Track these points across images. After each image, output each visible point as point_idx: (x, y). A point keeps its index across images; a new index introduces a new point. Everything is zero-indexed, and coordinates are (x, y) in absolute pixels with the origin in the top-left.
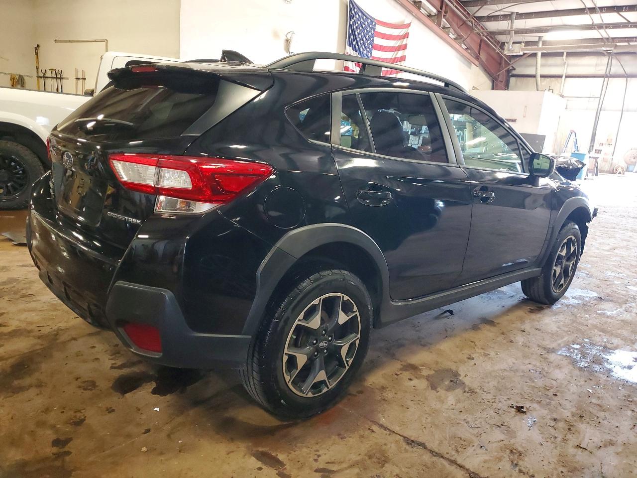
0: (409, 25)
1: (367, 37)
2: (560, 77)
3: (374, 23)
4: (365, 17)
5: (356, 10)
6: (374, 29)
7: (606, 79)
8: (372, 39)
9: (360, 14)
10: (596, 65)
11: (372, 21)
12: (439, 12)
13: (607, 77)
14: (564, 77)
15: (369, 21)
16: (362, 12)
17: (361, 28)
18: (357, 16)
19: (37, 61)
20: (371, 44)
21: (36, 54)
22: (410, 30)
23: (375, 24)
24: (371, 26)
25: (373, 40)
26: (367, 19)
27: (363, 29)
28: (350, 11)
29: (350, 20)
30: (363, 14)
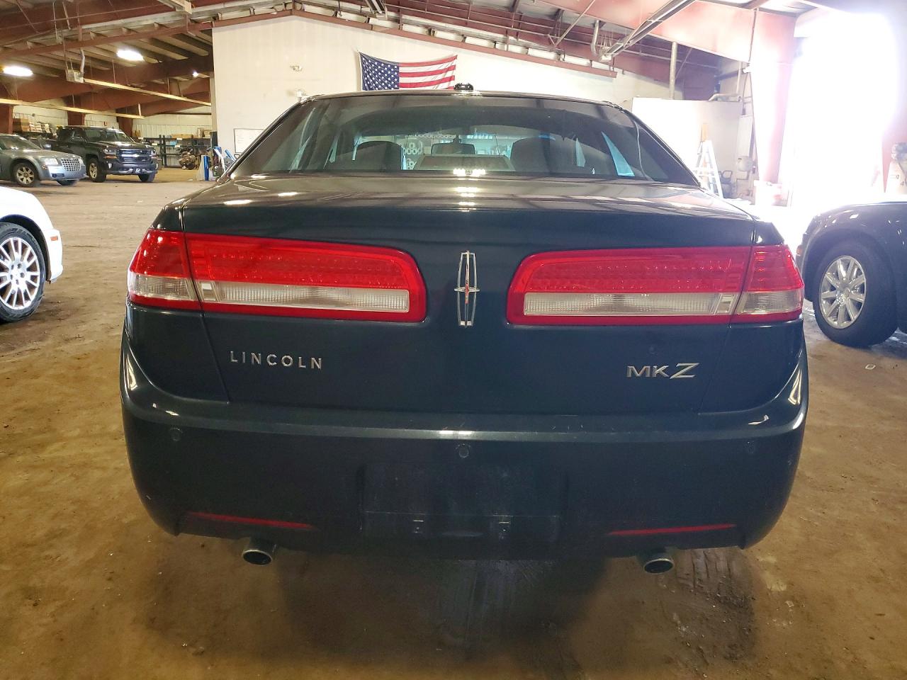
1: (389, 79)
3: (395, 67)
4: (383, 65)
5: (369, 61)
6: (398, 72)
8: (396, 80)
9: (376, 63)
11: (392, 66)
15: (389, 66)
16: (377, 61)
17: (380, 74)
18: (373, 66)
20: (397, 83)
22: (455, 62)
23: (398, 67)
24: (392, 70)
25: (398, 80)
26: (386, 65)
27: (383, 74)
28: (363, 63)
29: (364, 69)
30: (380, 62)
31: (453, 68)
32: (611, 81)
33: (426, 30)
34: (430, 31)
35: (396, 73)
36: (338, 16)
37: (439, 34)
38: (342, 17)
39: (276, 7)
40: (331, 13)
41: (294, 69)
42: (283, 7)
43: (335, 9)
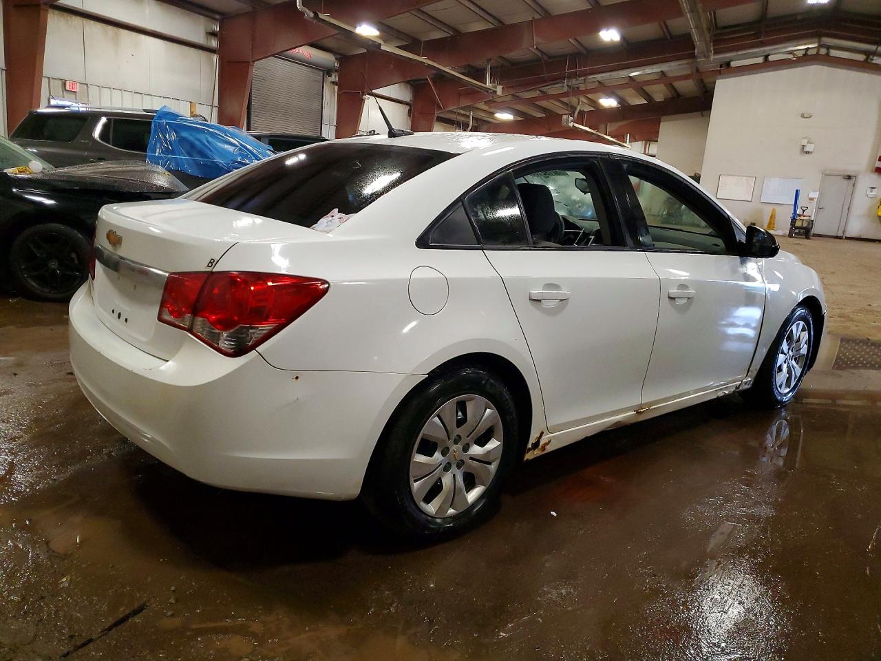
36: (869, 60)
38: (874, 62)
39: (795, 52)
40: (861, 57)
41: (803, 116)
42: (803, 52)
43: (867, 53)
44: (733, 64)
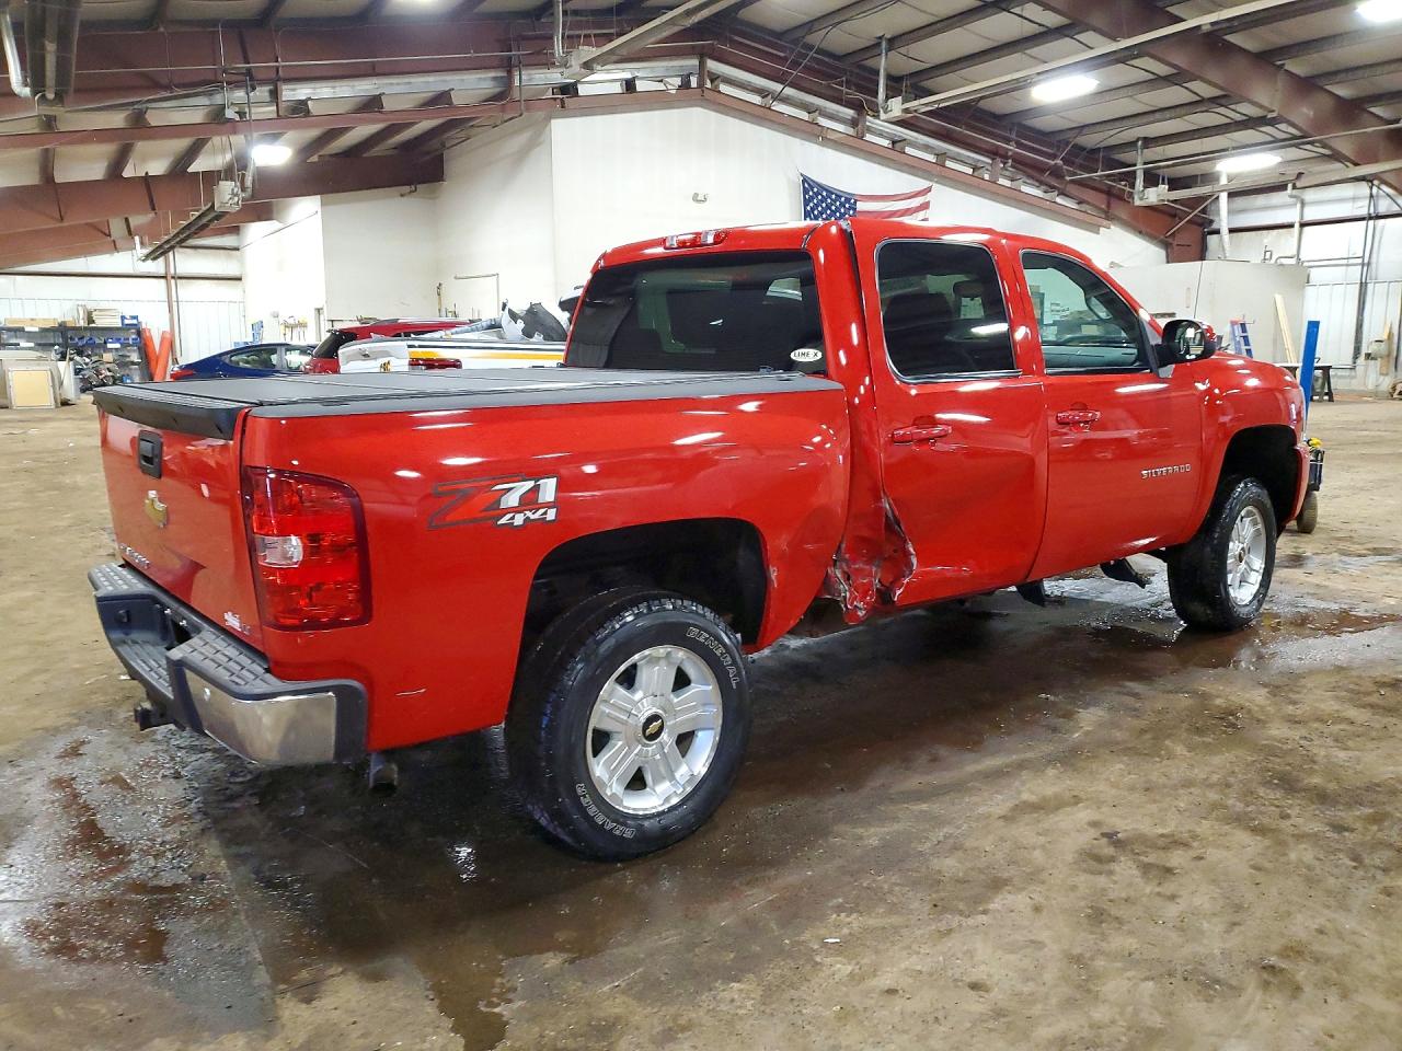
0: (929, 190)
2: (1291, 226)
3: (852, 201)
4: (834, 196)
5: (815, 190)
6: (854, 209)
7: (1371, 222)
9: (824, 194)
10: (1354, 199)
11: (848, 200)
12: (993, 159)
13: (1371, 218)
14: (1297, 226)
15: (843, 199)
16: (826, 190)
17: (829, 212)
18: (820, 197)
19: (440, 303)
21: (439, 295)
22: (928, 197)
23: (855, 202)
24: (847, 206)
26: (839, 197)
27: (834, 213)
28: (805, 191)
29: (806, 205)
30: (830, 192)
31: (925, 206)
32: (1098, 233)
33: (888, 142)
34: (894, 143)
35: (851, 212)
36: (767, 106)
37: (908, 150)
40: (756, 99)
41: (695, 198)
42: (677, 81)
43: (762, 92)
44: (583, 90)
